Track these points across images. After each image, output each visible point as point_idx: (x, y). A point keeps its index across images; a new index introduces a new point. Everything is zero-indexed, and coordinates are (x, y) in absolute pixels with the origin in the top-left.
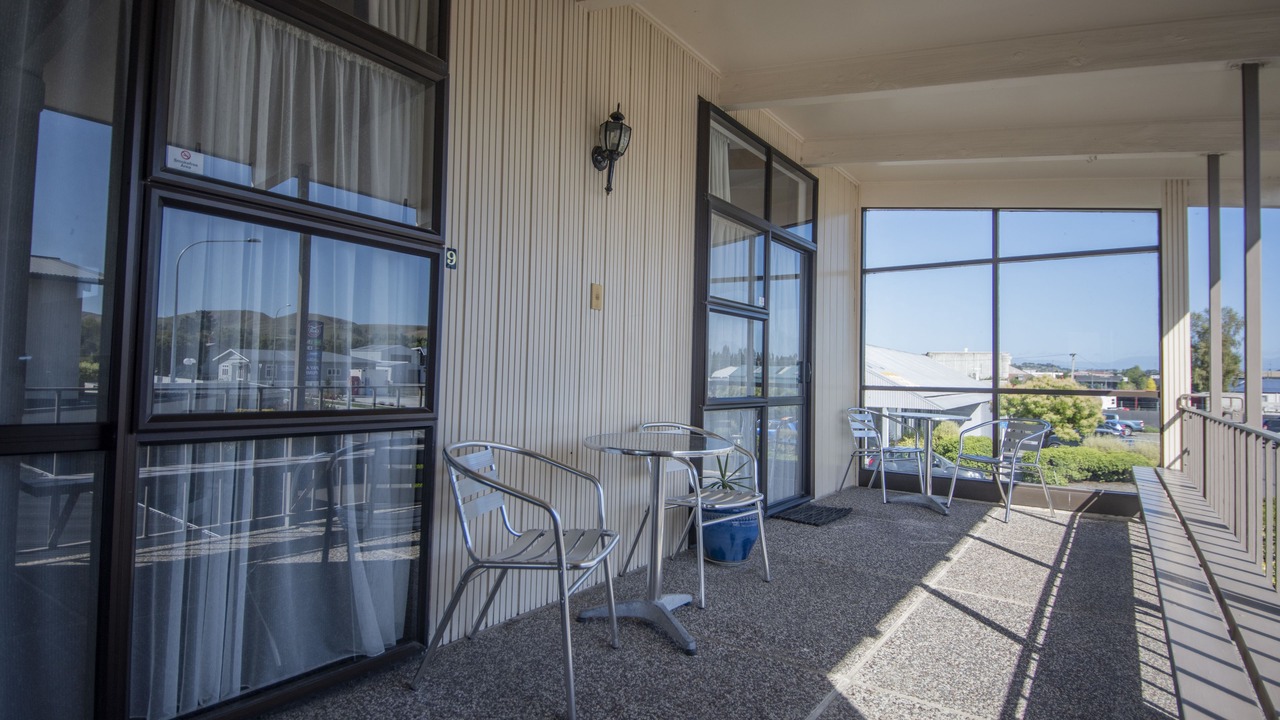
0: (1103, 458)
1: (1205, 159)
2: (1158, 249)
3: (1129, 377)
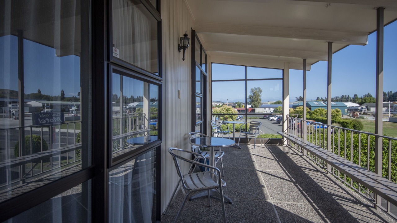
0: (239, 126)
1: (303, 60)
2: (283, 79)
3: (238, 104)
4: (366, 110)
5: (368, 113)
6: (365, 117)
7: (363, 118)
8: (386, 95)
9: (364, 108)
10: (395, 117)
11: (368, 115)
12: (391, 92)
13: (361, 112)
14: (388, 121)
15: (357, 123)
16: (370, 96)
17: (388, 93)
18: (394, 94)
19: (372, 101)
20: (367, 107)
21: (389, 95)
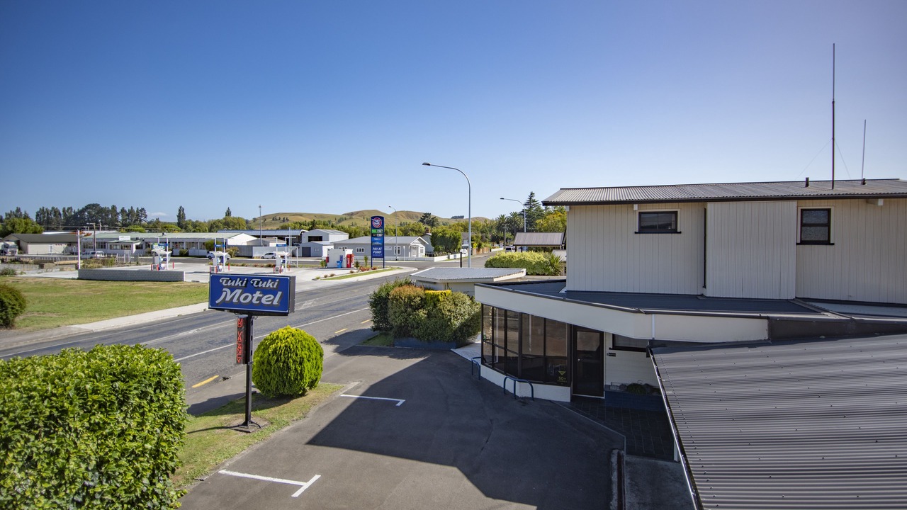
4: (17, 250)
5: (24, 260)
6: (19, 272)
7: (13, 273)
8: (60, 214)
9: (11, 247)
10: (89, 266)
11: (27, 263)
12: (70, 208)
13: (4, 257)
14: (76, 276)
15: (10, 295)
16: (26, 217)
17: (64, 211)
18: (76, 214)
19: (31, 228)
20: (18, 243)
21: (65, 215)
